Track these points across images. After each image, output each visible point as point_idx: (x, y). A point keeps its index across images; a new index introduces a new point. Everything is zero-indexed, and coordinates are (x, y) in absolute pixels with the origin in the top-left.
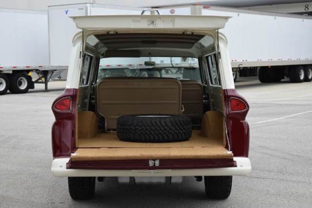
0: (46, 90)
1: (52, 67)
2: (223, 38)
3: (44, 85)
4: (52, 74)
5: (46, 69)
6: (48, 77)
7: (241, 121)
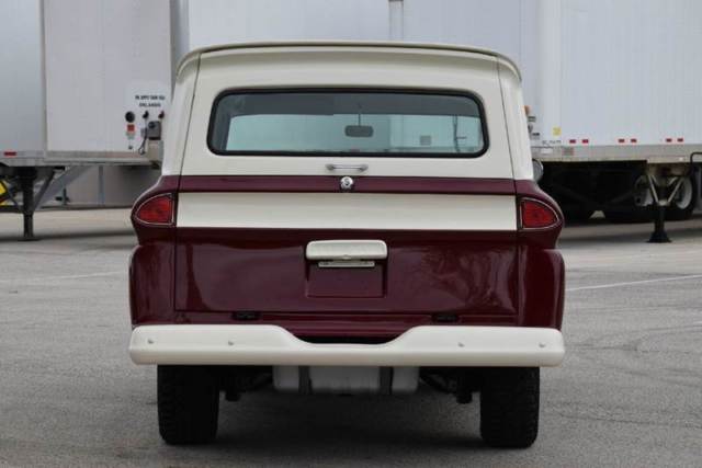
0: (29, 236)
1: (54, 153)
2: (512, 67)
3: (20, 217)
4: (51, 178)
5: (31, 163)
6: (36, 191)
7: (547, 250)
